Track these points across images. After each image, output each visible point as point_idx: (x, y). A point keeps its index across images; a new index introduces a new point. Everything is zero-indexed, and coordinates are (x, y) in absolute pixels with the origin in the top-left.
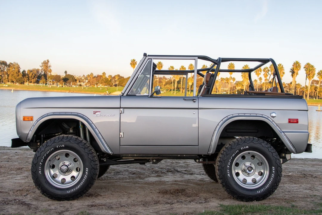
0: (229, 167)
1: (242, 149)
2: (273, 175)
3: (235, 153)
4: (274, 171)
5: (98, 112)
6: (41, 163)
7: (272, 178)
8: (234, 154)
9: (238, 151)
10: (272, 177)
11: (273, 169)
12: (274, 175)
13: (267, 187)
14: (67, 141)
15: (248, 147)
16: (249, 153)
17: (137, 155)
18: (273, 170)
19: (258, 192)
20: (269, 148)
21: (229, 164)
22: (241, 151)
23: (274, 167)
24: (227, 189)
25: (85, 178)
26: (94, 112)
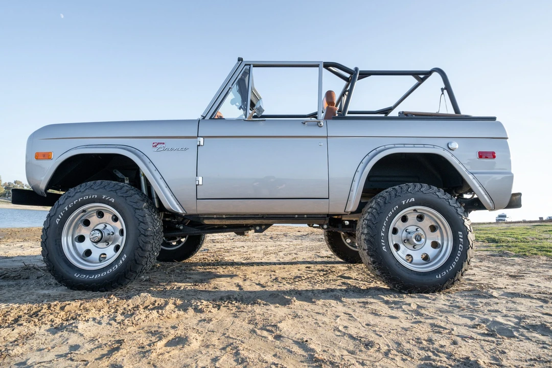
0: (383, 235)
1: (404, 203)
2: (460, 245)
3: (393, 211)
4: (461, 240)
5: (161, 143)
6: (68, 207)
7: (459, 252)
8: (391, 213)
9: (397, 207)
10: (460, 249)
11: (460, 236)
12: (462, 246)
13: (452, 267)
14: (122, 196)
15: (413, 200)
16: (415, 210)
17: (227, 216)
18: (461, 238)
19: (437, 277)
20: (450, 200)
21: (384, 230)
22: (402, 208)
23: (461, 233)
24: (383, 273)
25: (114, 268)
26: (154, 143)
